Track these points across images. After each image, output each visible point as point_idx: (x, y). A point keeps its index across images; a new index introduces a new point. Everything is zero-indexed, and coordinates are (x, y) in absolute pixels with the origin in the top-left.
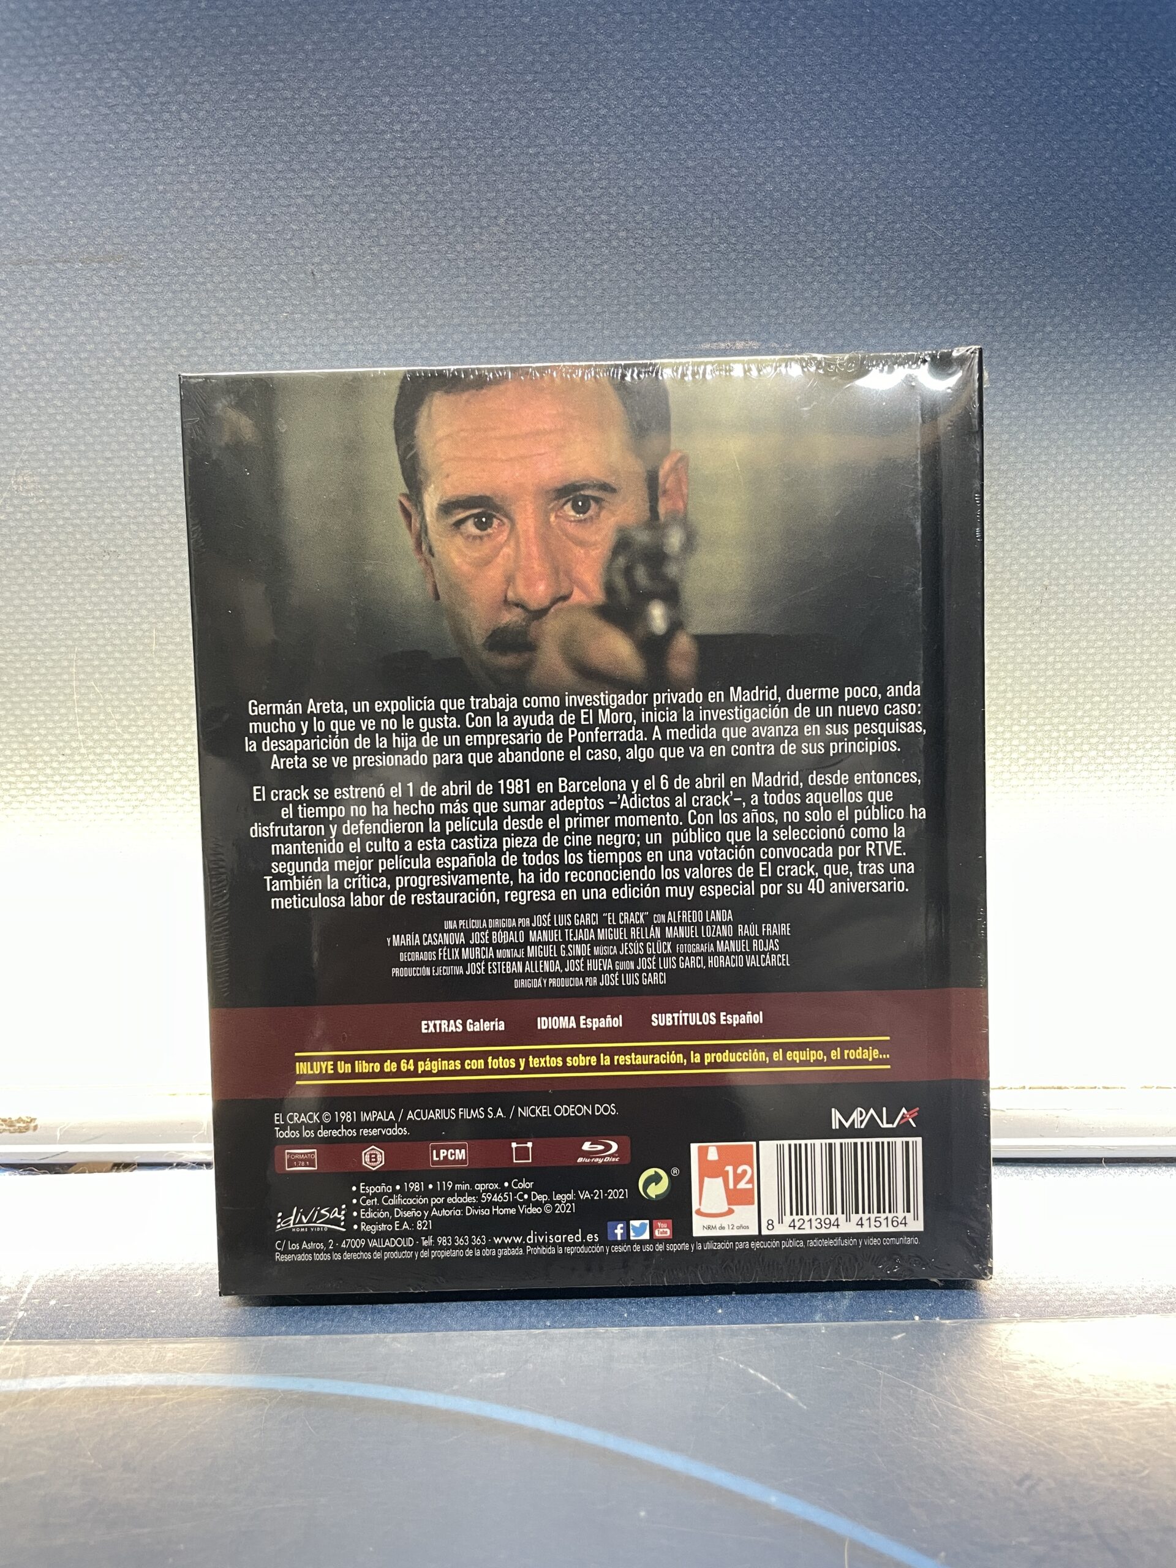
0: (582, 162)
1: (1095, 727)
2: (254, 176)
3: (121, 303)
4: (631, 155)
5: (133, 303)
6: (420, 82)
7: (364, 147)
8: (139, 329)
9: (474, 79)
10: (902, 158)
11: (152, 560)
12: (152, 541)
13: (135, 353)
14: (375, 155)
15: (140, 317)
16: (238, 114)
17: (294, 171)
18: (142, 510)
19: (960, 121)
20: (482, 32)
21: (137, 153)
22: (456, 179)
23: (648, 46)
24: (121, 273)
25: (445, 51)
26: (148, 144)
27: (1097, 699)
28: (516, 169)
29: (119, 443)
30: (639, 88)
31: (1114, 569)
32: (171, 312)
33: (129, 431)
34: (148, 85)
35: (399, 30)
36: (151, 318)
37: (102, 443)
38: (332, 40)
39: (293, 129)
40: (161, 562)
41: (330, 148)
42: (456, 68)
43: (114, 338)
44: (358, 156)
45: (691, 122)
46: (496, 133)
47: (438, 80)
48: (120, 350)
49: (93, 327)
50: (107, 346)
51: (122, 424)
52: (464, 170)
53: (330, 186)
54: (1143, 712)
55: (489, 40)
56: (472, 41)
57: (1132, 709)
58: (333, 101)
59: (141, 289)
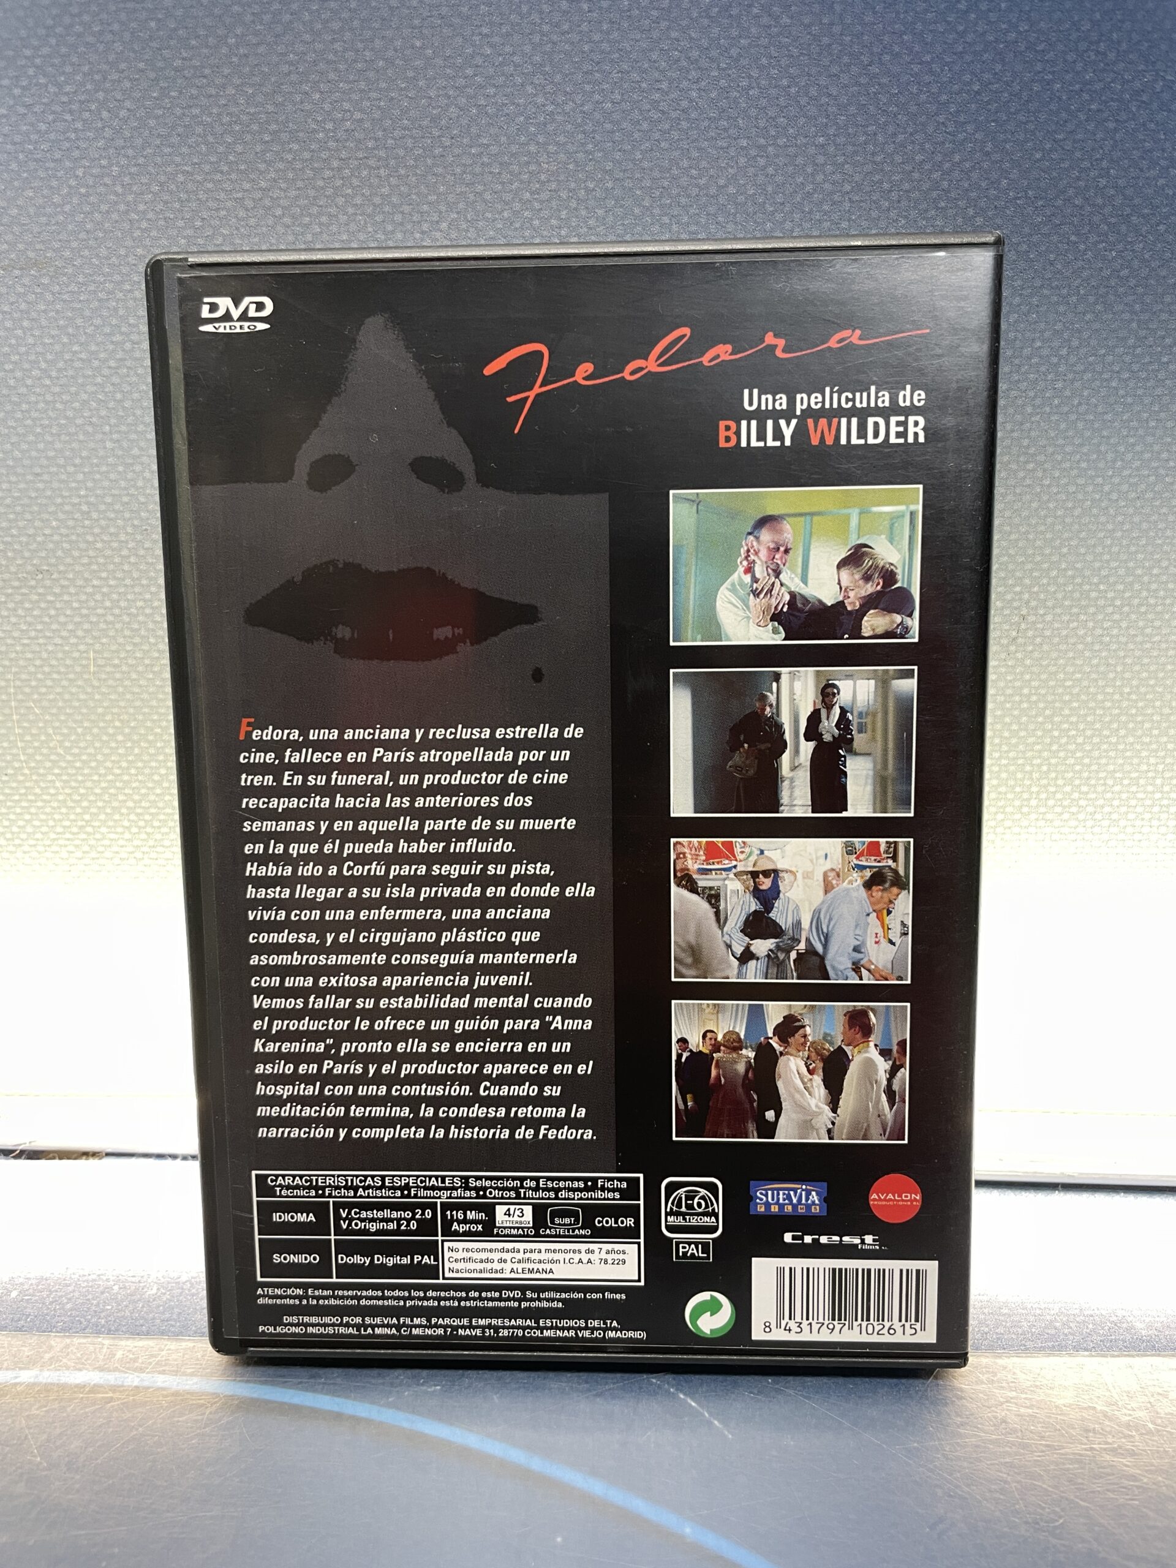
0: (528, 163)
1: (1072, 761)
2: (181, 178)
3: (45, 311)
4: (580, 156)
5: (57, 312)
6: (351, 77)
7: (295, 147)
8: (65, 340)
9: (410, 74)
10: (878, 159)
11: (86, 580)
12: (85, 560)
13: (61, 365)
14: (306, 155)
15: (66, 327)
16: (160, 112)
17: (222, 172)
18: (74, 528)
19: (941, 119)
20: (416, 22)
21: (57, 156)
22: (393, 181)
23: (596, 37)
24: (45, 281)
25: (378, 43)
26: (67, 145)
27: (1074, 732)
28: (458, 170)
29: (48, 458)
30: (589, 83)
31: (1097, 599)
32: (98, 321)
33: (58, 446)
36: (78, 327)
37: (30, 458)
38: (256, 33)
39: (219, 129)
40: (95, 582)
41: (258, 148)
42: (391, 63)
43: (39, 349)
44: (290, 157)
46: (436, 133)
47: (371, 74)
48: (46, 361)
49: (17, 338)
50: (33, 357)
51: (50, 439)
52: (403, 172)
53: (260, 189)
54: (1121, 747)
55: (425, 31)
56: (406, 32)
57: (1110, 743)
58: (260, 98)
59: (66, 297)
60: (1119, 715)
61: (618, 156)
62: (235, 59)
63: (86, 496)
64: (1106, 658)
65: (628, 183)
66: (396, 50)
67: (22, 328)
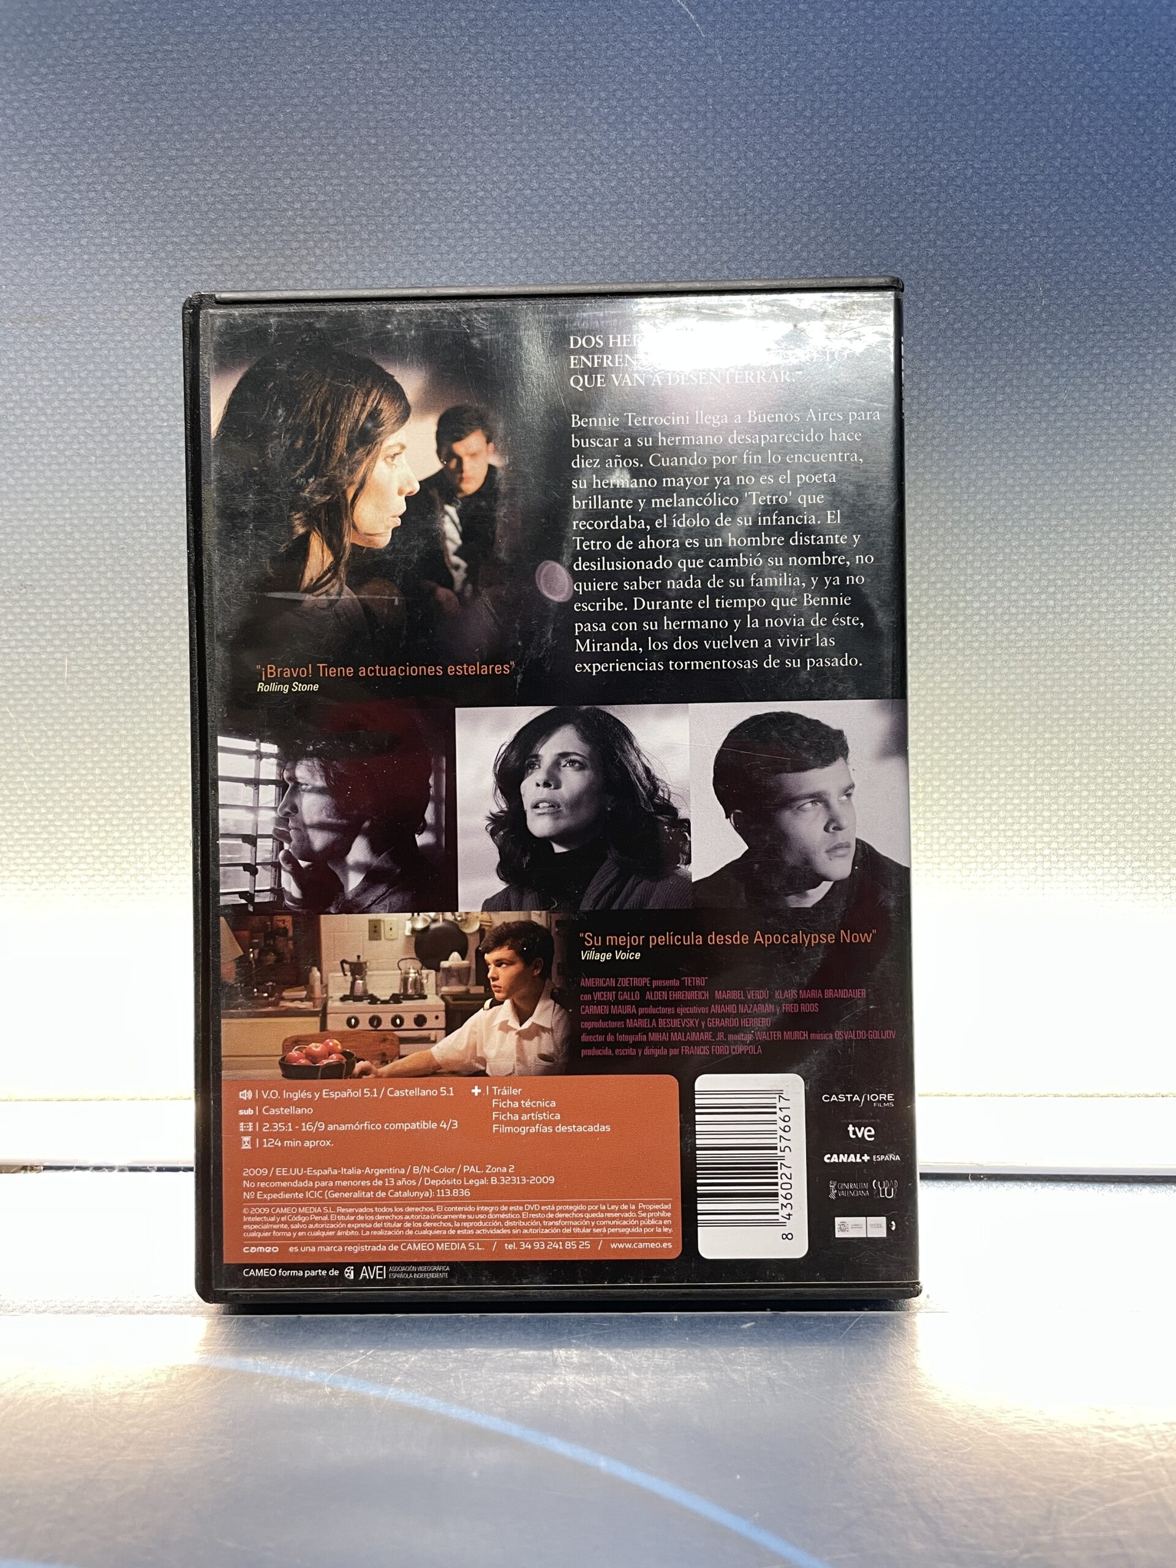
0: (462, 238)
2: (170, 248)
3: (46, 358)
4: (506, 232)
5: (56, 358)
6: (318, 167)
7: (268, 222)
8: (61, 383)
9: (366, 165)
11: (65, 594)
12: (66, 576)
13: (56, 404)
14: (277, 229)
15: (63, 371)
16: (155, 193)
17: (205, 243)
18: (58, 547)
20: (371, 124)
21: (66, 227)
22: (350, 252)
23: (518, 138)
24: (48, 332)
25: (340, 140)
26: (75, 219)
29: (38, 485)
32: (91, 367)
33: (48, 474)
34: (76, 167)
35: (298, 122)
36: (73, 372)
37: (23, 484)
38: (239, 130)
39: (204, 208)
40: (74, 596)
41: (237, 223)
42: (350, 156)
43: (37, 390)
44: (263, 231)
45: (558, 203)
46: (386, 212)
47: (334, 165)
48: (43, 400)
49: (20, 380)
50: (32, 397)
51: (41, 468)
52: (357, 244)
53: (238, 257)
54: (996, 743)
55: (379, 132)
56: (363, 132)
57: (986, 740)
58: (240, 183)
59: (64, 346)
60: (992, 714)
61: (537, 232)
62: (220, 151)
63: (71, 519)
64: (977, 662)
65: (546, 254)
66: (355, 146)
67: (25, 372)
